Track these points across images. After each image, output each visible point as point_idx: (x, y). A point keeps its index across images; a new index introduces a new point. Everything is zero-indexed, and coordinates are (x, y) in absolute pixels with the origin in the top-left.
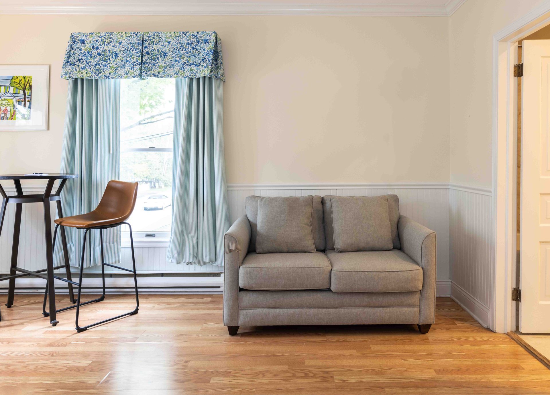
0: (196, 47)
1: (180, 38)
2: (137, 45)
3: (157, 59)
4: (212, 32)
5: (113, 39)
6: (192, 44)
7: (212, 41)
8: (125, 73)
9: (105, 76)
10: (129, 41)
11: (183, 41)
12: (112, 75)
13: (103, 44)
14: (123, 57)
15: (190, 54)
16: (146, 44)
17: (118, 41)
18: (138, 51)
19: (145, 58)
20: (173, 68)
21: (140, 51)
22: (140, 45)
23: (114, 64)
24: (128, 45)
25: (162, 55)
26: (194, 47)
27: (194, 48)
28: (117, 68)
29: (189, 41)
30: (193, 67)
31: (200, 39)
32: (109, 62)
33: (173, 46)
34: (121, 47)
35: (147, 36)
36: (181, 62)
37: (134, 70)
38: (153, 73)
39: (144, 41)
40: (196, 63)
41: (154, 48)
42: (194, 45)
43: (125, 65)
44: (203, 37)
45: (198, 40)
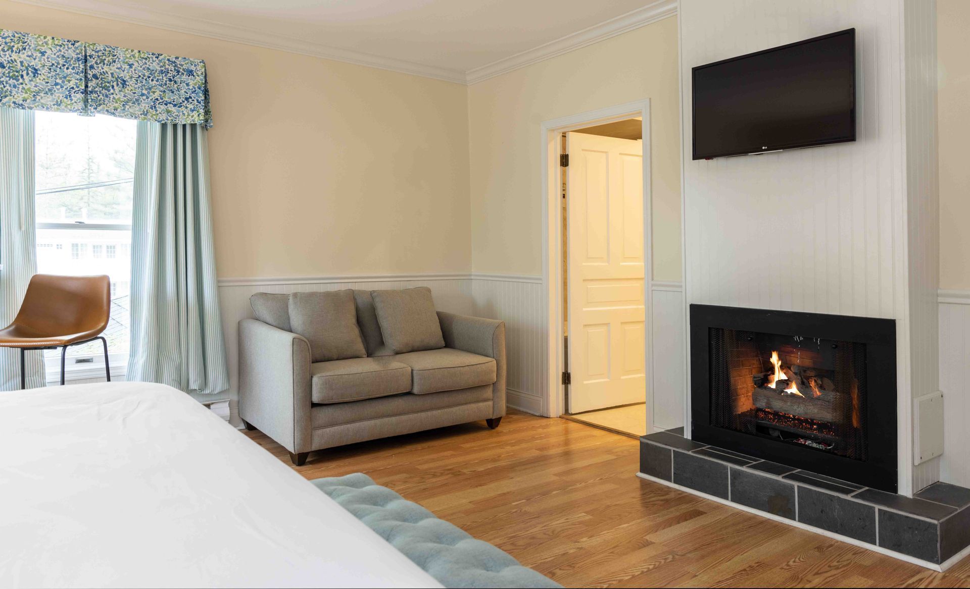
0: (173, 78)
1: (148, 62)
2: (75, 61)
3: (111, 88)
4: (199, 61)
5: (28, 44)
6: (168, 73)
7: (199, 73)
8: (54, 103)
9: (14, 103)
10: (60, 53)
11: (152, 66)
12: (29, 104)
13: (10, 50)
14: (48, 77)
15: (165, 87)
16: (91, 62)
17: (39, 49)
18: (77, 70)
19: (92, 84)
20: (139, 104)
21: (82, 72)
22: (81, 62)
23: (31, 85)
24: (58, 58)
25: (119, 83)
26: (172, 78)
27: (170, 80)
28: (38, 93)
29: (162, 69)
30: (171, 107)
31: (181, 68)
32: (21, 81)
33: (136, 72)
34: (44, 59)
35: (93, 50)
36: (150, 98)
37: (71, 100)
38: (106, 108)
39: (88, 57)
40: (175, 103)
41: (106, 71)
42: (171, 75)
43: (52, 89)
44: (185, 65)
45: (177, 68)
